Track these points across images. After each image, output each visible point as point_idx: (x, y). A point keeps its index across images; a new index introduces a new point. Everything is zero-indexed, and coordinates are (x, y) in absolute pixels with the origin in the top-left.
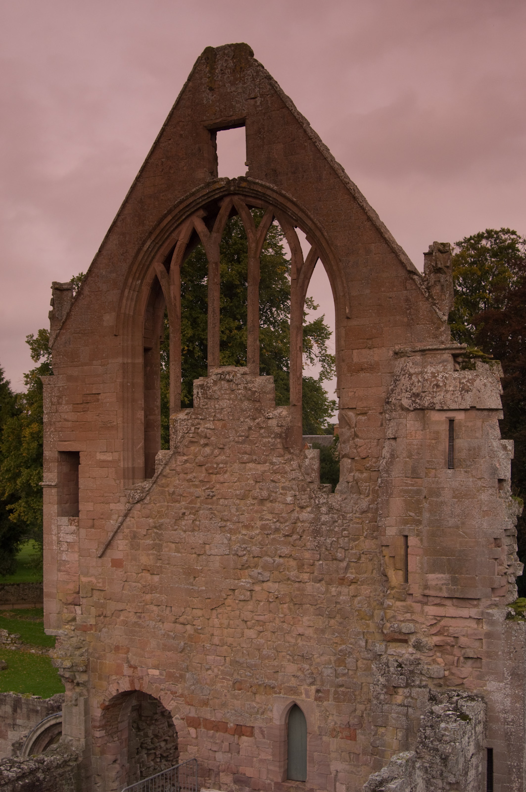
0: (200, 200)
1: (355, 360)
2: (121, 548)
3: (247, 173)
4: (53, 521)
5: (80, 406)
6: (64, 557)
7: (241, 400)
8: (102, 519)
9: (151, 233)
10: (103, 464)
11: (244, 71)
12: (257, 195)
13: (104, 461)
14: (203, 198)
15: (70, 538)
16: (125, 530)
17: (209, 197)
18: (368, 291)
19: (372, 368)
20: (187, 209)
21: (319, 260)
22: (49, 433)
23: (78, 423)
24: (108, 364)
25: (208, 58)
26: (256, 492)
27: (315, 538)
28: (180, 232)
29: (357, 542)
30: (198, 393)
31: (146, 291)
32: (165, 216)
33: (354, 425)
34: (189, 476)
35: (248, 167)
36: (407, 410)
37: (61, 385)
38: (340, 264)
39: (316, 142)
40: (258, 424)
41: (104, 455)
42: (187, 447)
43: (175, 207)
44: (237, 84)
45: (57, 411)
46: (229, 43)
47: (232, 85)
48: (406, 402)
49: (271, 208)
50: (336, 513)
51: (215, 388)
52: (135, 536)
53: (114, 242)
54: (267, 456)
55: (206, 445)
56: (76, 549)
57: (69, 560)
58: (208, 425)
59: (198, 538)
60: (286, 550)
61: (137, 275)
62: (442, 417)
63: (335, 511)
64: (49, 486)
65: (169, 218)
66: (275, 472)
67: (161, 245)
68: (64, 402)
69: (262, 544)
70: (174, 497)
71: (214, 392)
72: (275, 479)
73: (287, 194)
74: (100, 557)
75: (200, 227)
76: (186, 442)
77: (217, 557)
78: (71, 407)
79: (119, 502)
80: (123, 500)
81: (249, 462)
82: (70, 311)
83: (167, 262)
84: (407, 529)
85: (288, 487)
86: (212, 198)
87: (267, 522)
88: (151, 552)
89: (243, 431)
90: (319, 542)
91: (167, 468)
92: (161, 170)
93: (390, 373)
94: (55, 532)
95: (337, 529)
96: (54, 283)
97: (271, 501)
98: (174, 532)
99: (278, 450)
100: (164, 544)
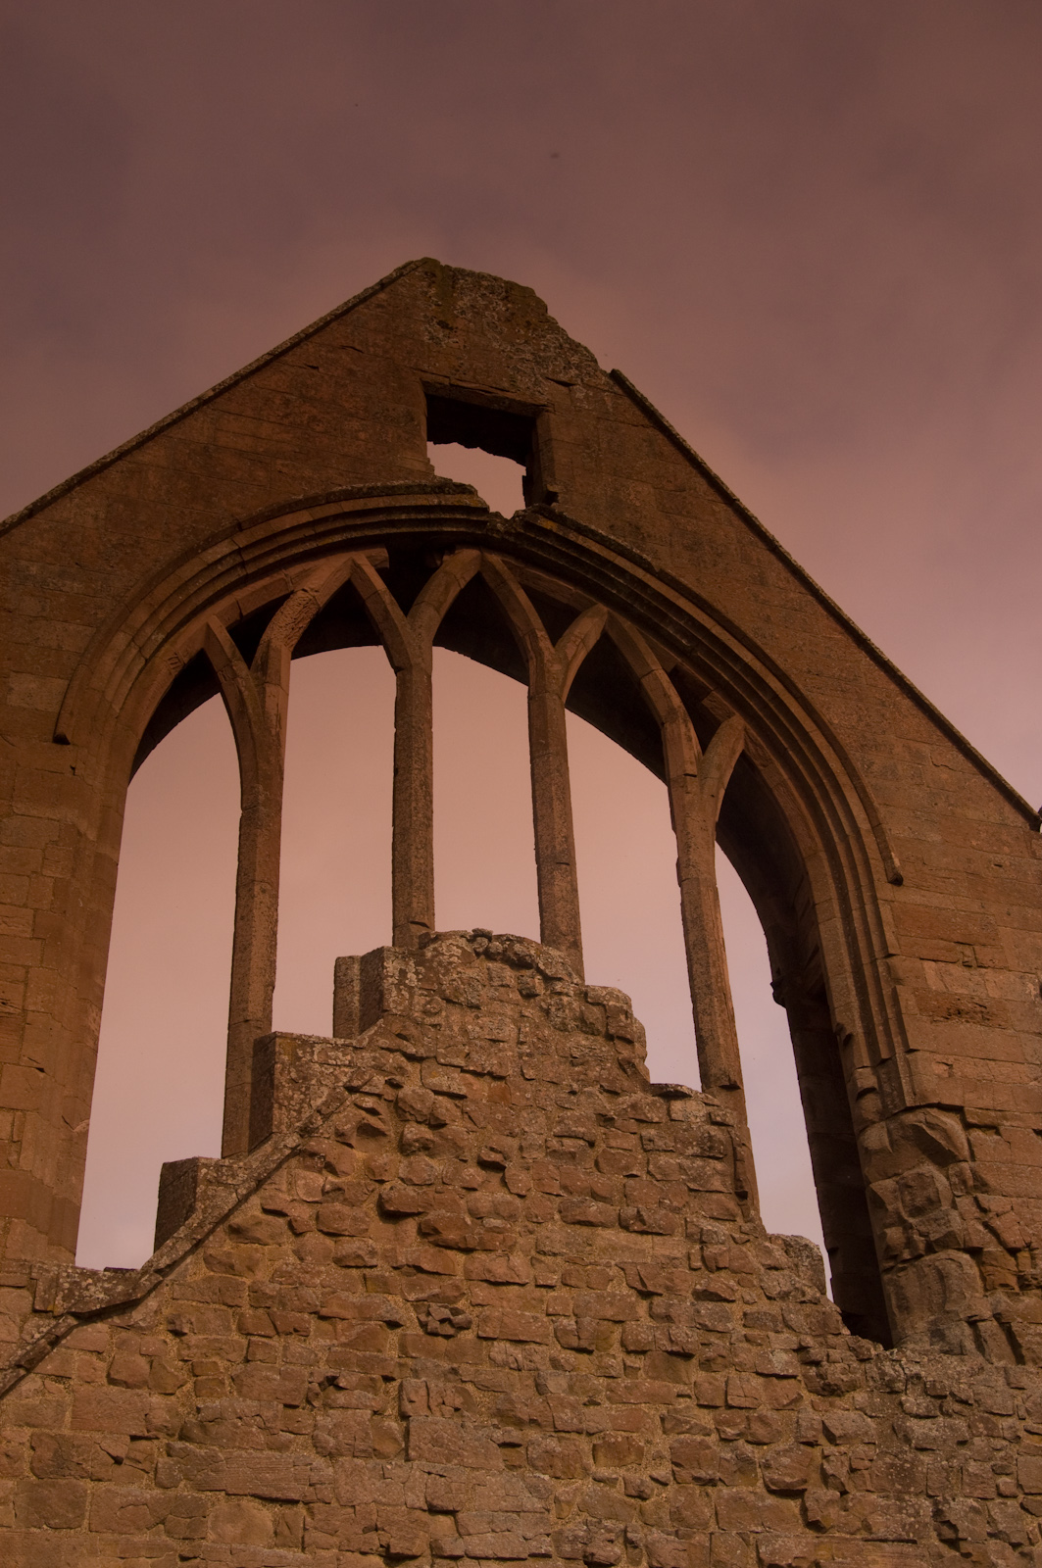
1: (935, 985)
3: (522, 512)
17: (428, 521)
19: (984, 1014)
25: (434, 274)
28: (305, 574)
33: (966, 1153)
34: (349, 1247)
44: (518, 344)
47: (504, 339)
52: (58, 1462)
54: (676, 1210)
59: (397, 1487)
66: (713, 1266)
67: (249, 578)
70: (279, 1317)
72: (715, 1287)
98: (277, 1454)
99: (715, 1196)
100: (223, 1505)
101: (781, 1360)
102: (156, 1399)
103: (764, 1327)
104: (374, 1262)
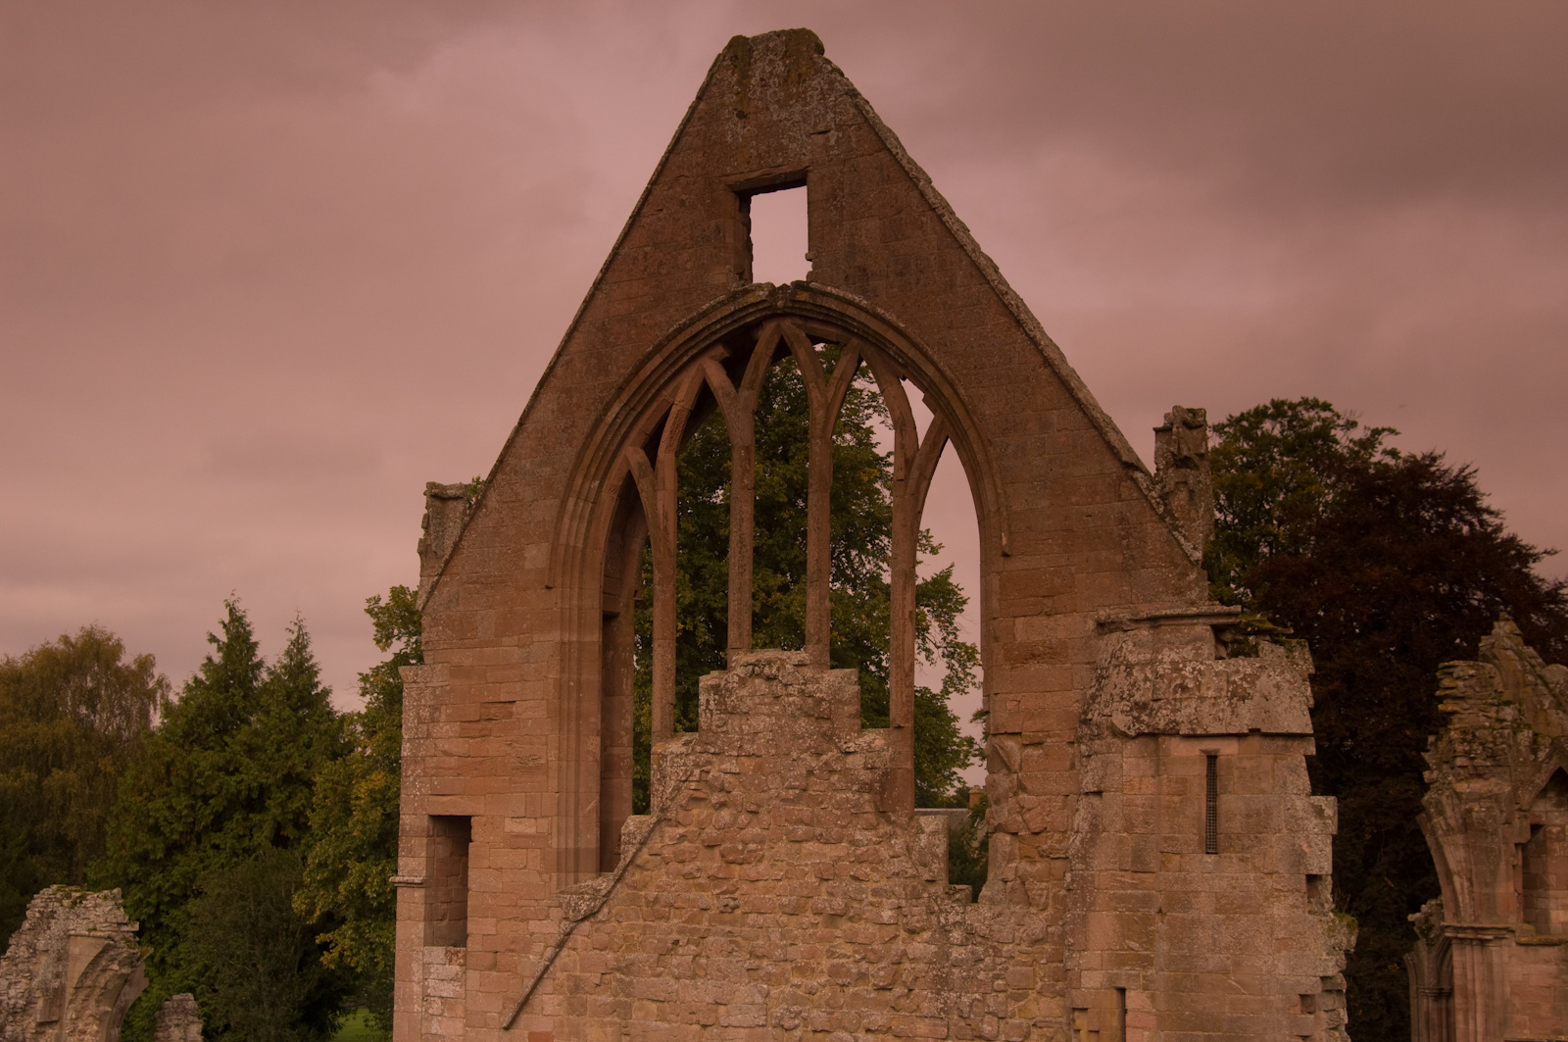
0: (718, 327)
1: (1020, 637)
2: (549, 1010)
3: (809, 275)
4: (414, 955)
5: (474, 725)
6: (435, 1028)
7: (793, 715)
8: (513, 951)
9: (621, 389)
10: (517, 842)
11: (804, 81)
12: (829, 318)
13: (518, 836)
14: (723, 323)
15: (448, 990)
16: (558, 974)
17: (735, 321)
18: (1045, 503)
19: (1051, 653)
20: (693, 343)
21: (949, 440)
22: (411, 779)
23: (469, 759)
24: (533, 643)
25: (736, 57)
26: (821, 900)
27: (938, 994)
28: (677, 389)
29: (1022, 1003)
30: (708, 701)
31: (609, 501)
32: (649, 357)
33: (1017, 767)
34: (688, 868)
35: (811, 263)
36: (1124, 735)
37: (438, 684)
38: (991, 449)
39: (943, 215)
40: (826, 763)
41: (520, 823)
42: (685, 808)
43: (669, 339)
44: (791, 106)
45: (429, 736)
46: (777, 30)
47: (781, 107)
48: (1120, 721)
49: (855, 341)
50: (980, 943)
51: (743, 692)
52: (577, 987)
53: (550, 406)
54: (843, 827)
55: (723, 805)
56: (460, 1011)
57: (444, 1033)
58: (726, 766)
59: (702, 992)
60: (879, 1018)
61: (593, 470)
62: (1195, 750)
63: (979, 939)
64: (410, 885)
65: (658, 360)
66: (860, 861)
67: (641, 413)
68: (443, 718)
69: (831, 1006)
70: (657, 909)
71: (740, 699)
72: (860, 874)
73: (887, 315)
74: (507, 1029)
75: (717, 377)
76: (682, 799)
77: (742, 1030)
78: (457, 727)
79: (547, 917)
80: (556, 913)
81: (807, 841)
82: (461, 539)
83: (651, 446)
84: (1124, 975)
85: (886, 891)
86: (742, 323)
87: (843, 960)
88: (609, 1019)
89: (796, 779)
90: (945, 1003)
91: (645, 850)
92: (642, 268)
93: (1088, 663)
94: (417, 976)
95: (981, 976)
96: (431, 485)
97: (851, 919)
98: (656, 979)
99: (865, 815)
100: (636, 1004)
101: (887, 915)
102: (610, 956)
103: (881, 896)
104: (698, 875)
